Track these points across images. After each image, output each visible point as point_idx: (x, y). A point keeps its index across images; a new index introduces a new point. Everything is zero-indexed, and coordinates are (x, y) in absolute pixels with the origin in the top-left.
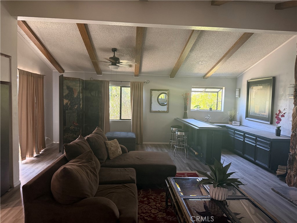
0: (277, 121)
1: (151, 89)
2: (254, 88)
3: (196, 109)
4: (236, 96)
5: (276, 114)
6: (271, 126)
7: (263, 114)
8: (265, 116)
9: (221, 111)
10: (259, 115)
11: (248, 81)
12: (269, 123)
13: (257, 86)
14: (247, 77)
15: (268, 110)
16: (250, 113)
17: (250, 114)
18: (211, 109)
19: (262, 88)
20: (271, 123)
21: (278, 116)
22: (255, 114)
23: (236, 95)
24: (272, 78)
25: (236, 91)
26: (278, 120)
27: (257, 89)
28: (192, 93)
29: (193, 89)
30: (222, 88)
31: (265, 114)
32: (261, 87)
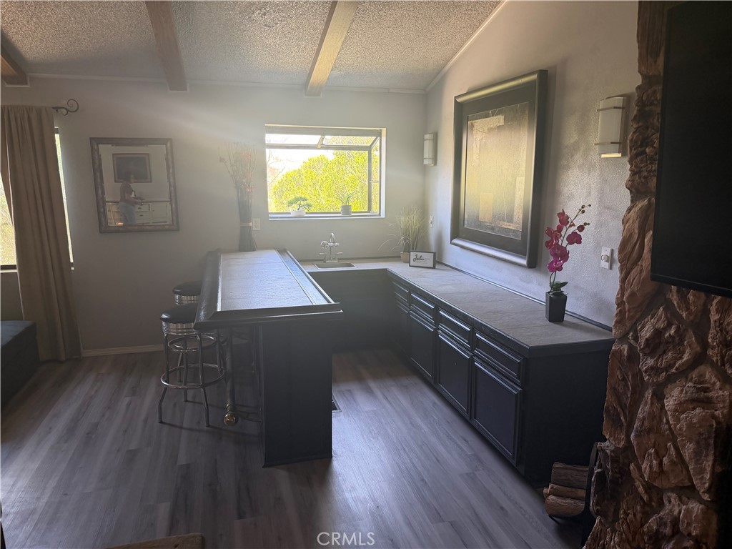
0: (552, 259)
1: (91, 139)
2: (475, 125)
3: (293, 210)
4: (426, 162)
5: (549, 232)
6: (533, 275)
7: (506, 225)
8: (511, 236)
9: (380, 215)
10: (493, 229)
11: (459, 100)
12: (524, 262)
13: (487, 116)
14: (457, 87)
15: (521, 211)
16: (466, 222)
17: (465, 226)
18: (346, 209)
19: (502, 123)
20: (533, 264)
21: (557, 239)
22: (480, 224)
23: (423, 159)
24: (534, 77)
25: (425, 142)
26: (555, 255)
27: (486, 129)
28: (268, 151)
29: (271, 138)
30: (379, 134)
31: (512, 227)
32: (499, 120)
